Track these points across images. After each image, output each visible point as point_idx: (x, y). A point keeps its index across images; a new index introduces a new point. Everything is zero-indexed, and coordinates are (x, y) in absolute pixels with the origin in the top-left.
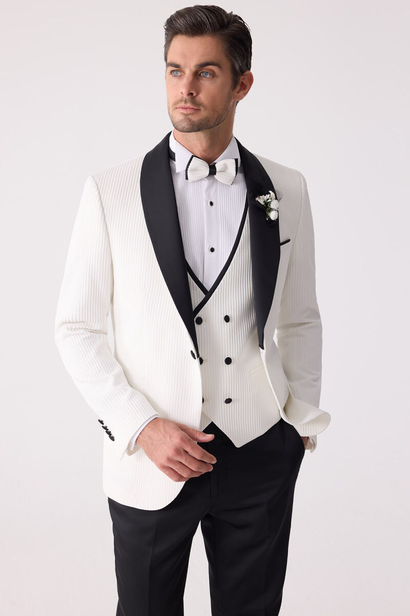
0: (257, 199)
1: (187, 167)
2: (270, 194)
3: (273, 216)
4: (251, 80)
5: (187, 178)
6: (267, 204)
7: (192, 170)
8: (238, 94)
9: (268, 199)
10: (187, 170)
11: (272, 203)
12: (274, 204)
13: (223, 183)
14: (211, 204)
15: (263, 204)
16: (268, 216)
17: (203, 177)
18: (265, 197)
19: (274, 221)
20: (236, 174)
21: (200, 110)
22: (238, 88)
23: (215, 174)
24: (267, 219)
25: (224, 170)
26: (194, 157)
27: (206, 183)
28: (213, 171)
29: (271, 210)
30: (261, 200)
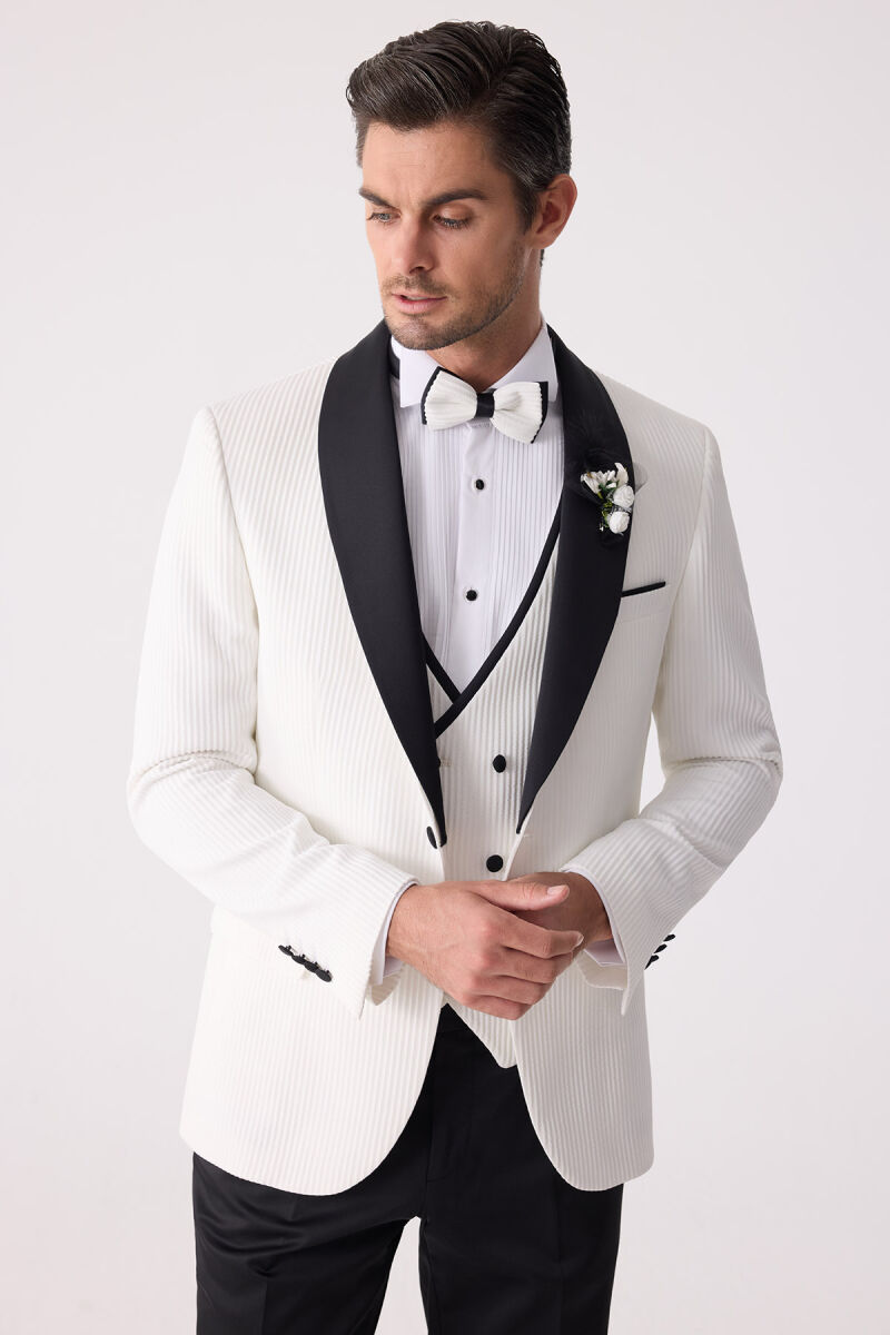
0: (584, 478)
1: (425, 395)
2: (616, 470)
3: (616, 522)
4: (570, 194)
5: (425, 422)
6: (606, 493)
7: (437, 402)
8: (540, 236)
9: (609, 482)
10: (423, 401)
11: (618, 491)
12: (622, 496)
13: (512, 437)
14: (480, 485)
15: (596, 491)
16: (605, 523)
17: (462, 420)
18: (604, 476)
19: (618, 535)
20: (543, 419)
21: (445, 298)
22: (538, 222)
23: (491, 415)
24: (602, 529)
25: (512, 408)
26: (441, 372)
27: (469, 434)
28: (486, 407)
29: (613, 508)
30: (593, 481)
